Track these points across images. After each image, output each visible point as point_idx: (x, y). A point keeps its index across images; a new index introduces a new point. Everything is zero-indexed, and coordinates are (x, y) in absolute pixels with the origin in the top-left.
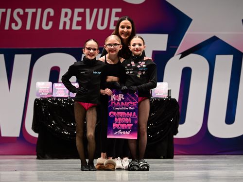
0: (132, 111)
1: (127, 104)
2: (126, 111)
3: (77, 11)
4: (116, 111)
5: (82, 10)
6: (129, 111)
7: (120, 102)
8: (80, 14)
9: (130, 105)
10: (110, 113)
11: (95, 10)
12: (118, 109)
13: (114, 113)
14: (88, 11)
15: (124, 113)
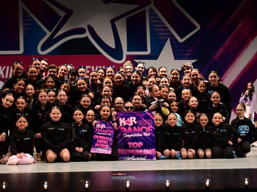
0: (110, 136)
1: (106, 131)
2: (105, 136)
3: (87, 67)
4: (99, 135)
5: (90, 67)
6: (108, 136)
7: (103, 129)
8: (89, 69)
9: (109, 132)
10: (94, 136)
11: (97, 67)
12: (100, 134)
13: (97, 136)
14: (93, 67)
15: (104, 137)
